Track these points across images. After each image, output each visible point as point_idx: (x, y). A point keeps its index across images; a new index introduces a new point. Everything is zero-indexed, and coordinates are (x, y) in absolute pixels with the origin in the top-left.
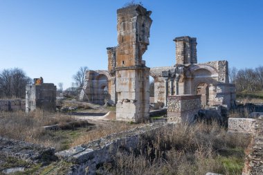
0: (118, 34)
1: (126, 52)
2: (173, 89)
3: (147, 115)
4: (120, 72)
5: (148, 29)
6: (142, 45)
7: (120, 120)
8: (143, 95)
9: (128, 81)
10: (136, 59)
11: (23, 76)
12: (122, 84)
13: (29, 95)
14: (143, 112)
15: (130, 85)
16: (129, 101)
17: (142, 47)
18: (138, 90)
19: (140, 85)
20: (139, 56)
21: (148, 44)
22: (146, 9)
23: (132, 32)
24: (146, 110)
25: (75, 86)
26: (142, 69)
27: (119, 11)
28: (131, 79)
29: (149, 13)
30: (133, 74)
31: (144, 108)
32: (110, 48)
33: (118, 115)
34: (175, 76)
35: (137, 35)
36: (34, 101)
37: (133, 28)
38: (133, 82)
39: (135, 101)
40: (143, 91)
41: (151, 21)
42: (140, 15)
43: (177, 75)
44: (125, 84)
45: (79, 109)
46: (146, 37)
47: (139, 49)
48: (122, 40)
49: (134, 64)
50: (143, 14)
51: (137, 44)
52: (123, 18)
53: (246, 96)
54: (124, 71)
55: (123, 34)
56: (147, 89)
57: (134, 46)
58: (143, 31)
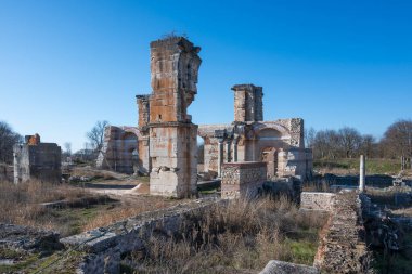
0: (152, 76)
1: (164, 102)
2: (229, 154)
3: (194, 188)
4: (155, 130)
5: (196, 71)
6: (187, 93)
7: (156, 194)
8: (188, 162)
9: (167, 142)
10: (178, 112)
11: (8, 131)
12: (158, 146)
13: (19, 160)
14: (188, 184)
15: (170, 147)
16: (168, 169)
17: (187, 96)
18: (182, 155)
19: (185, 149)
20: (182, 108)
21: (195, 93)
22: (192, 44)
23: (172, 76)
24: (193, 181)
25: (90, 148)
26: (186, 127)
27: (153, 44)
28: (170, 140)
29: (197, 49)
30: (174, 133)
31: (189, 179)
32: (141, 97)
33: (152, 188)
34: (232, 137)
35: (179, 80)
36: (27, 168)
37: (174, 69)
38: (174, 144)
39: (177, 170)
40: (187, 155)
41: (200, 61)
42: (184, 52)
43: (236, 136)
44: (163, 146)
45: (96, 180)
46: (192, 83)
47: (182, 98)
48: (158, 85)
49: (175, 119)
50: (189, 51)
51: (180, 92)
52: (159, 55)
53: (325, 165)
54: (161, 129)
55: (159, 76)
56: (193, 154)
57: (175, 95)
58: (189, 75)
